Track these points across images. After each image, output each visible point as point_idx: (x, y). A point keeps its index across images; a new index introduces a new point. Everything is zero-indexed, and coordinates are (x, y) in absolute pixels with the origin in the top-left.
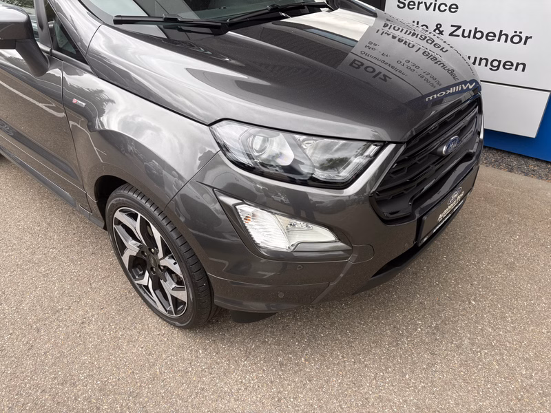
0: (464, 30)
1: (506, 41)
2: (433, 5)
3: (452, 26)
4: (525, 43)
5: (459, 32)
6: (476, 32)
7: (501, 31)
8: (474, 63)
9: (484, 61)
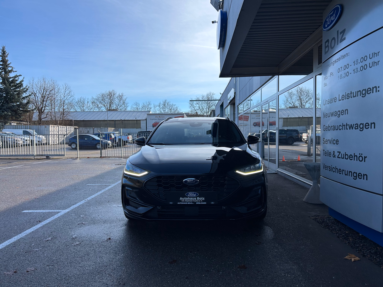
0: (342, 154)
1: (357, 160)
2: (331, 141)
3: (338, 152)
4: (365, 161)
5: (340, 155)
6: (346, 155)
7: (354, 154)
8: (347, 175)
9: (350, 173)
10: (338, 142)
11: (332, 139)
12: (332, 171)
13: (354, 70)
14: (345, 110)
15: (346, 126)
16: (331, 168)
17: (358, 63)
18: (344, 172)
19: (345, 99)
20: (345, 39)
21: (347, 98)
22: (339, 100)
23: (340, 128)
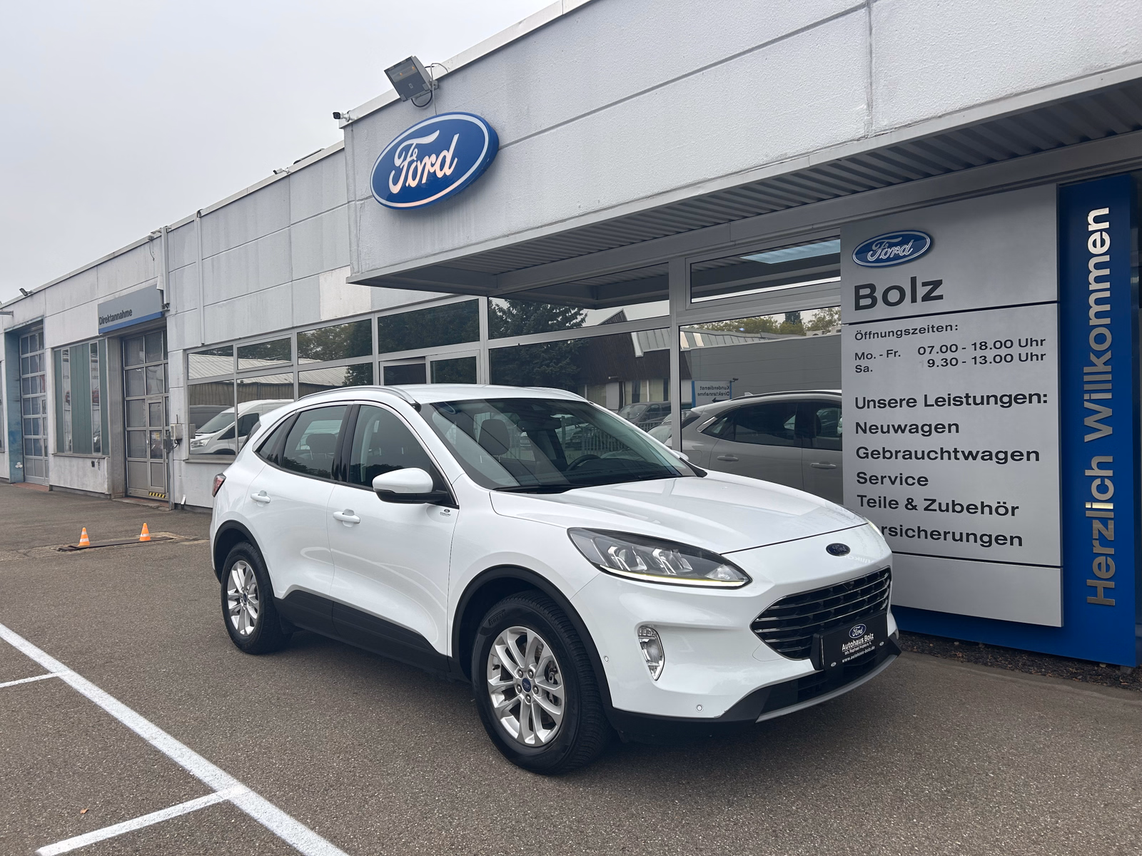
0: (940, 504)
1: (991, 513)
2: (898, 479)
3: (925, 500)
4: (1013, 514)
5: (935, 506)
6: (954, 505)
7: (982, 503)
8: (961, 540)
9: (972, 538)
10: (927, 480)
11: (899, 476)
12: (901, 535)
13: (975, 358)
14: (950, 426)
15: (953, 455)
16: (899, 531)
17: (986, 347)
18: (949, 536)
19: (949, 405)
20: (940, 297)
21: (954, 404)
22: (926, 405)
23: (933, 455)
